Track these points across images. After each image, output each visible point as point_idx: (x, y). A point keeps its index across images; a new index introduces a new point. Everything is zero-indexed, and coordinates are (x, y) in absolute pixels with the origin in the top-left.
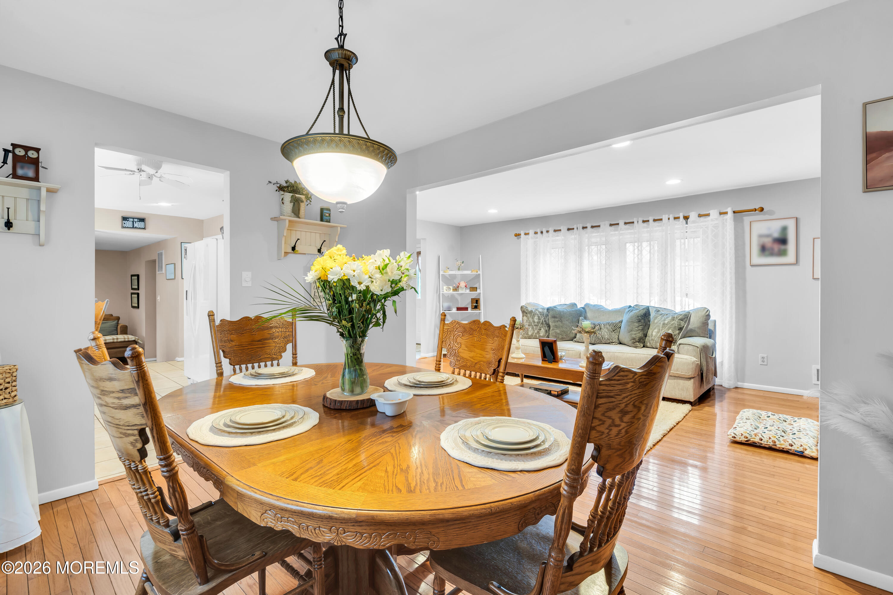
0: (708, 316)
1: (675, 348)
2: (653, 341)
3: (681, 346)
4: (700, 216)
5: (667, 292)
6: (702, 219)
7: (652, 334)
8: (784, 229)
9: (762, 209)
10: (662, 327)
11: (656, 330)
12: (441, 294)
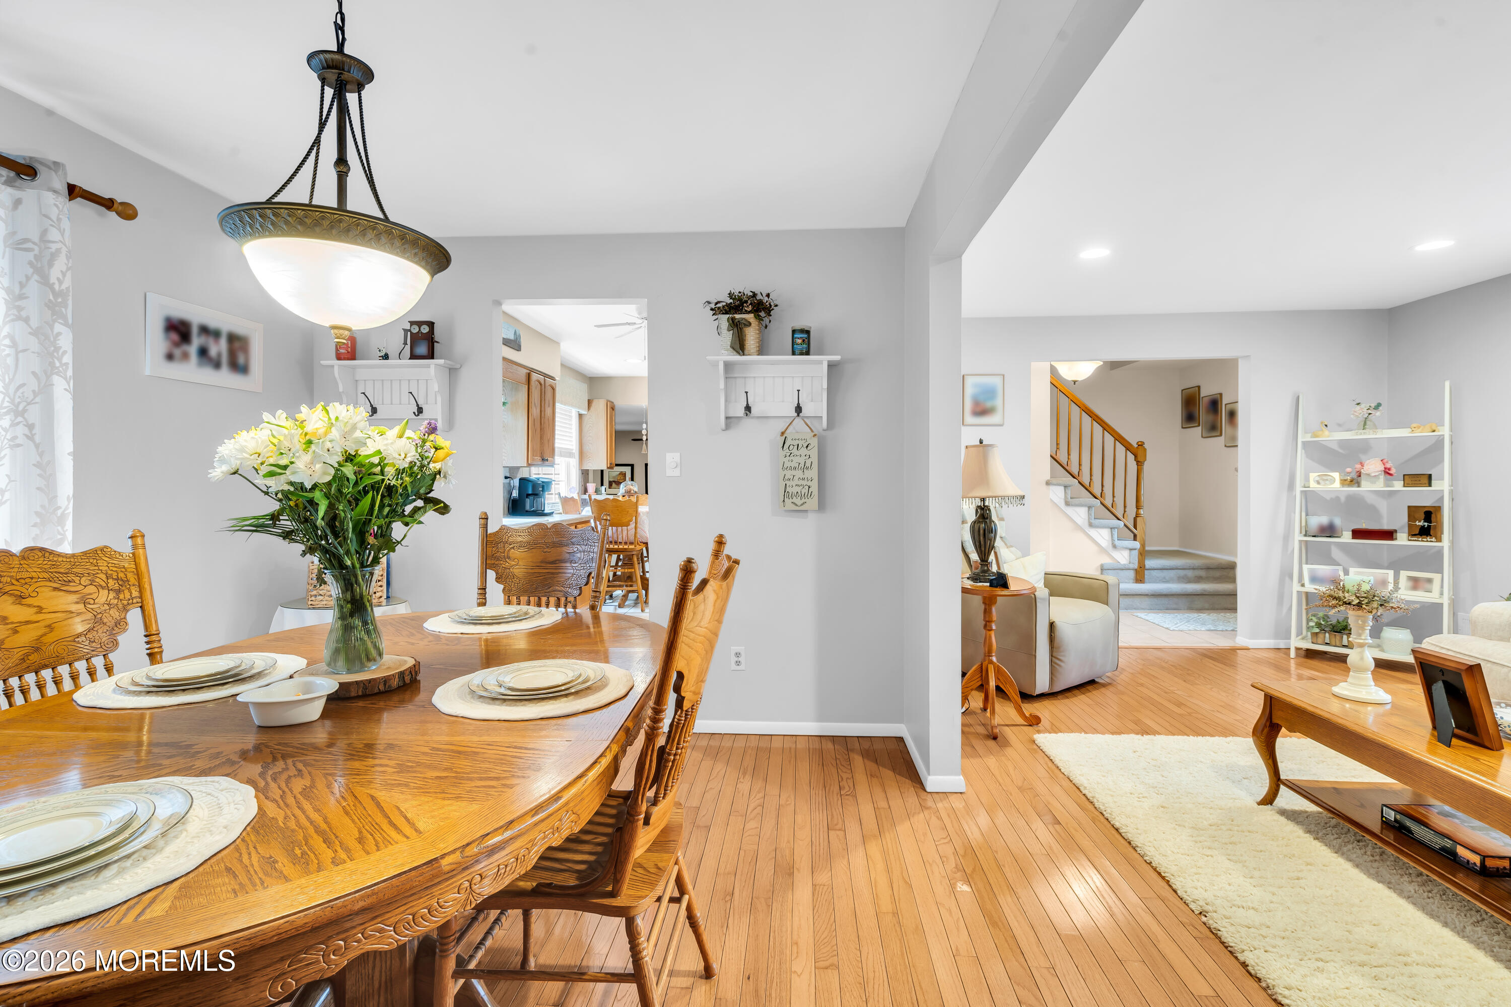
12: (1302, 492)
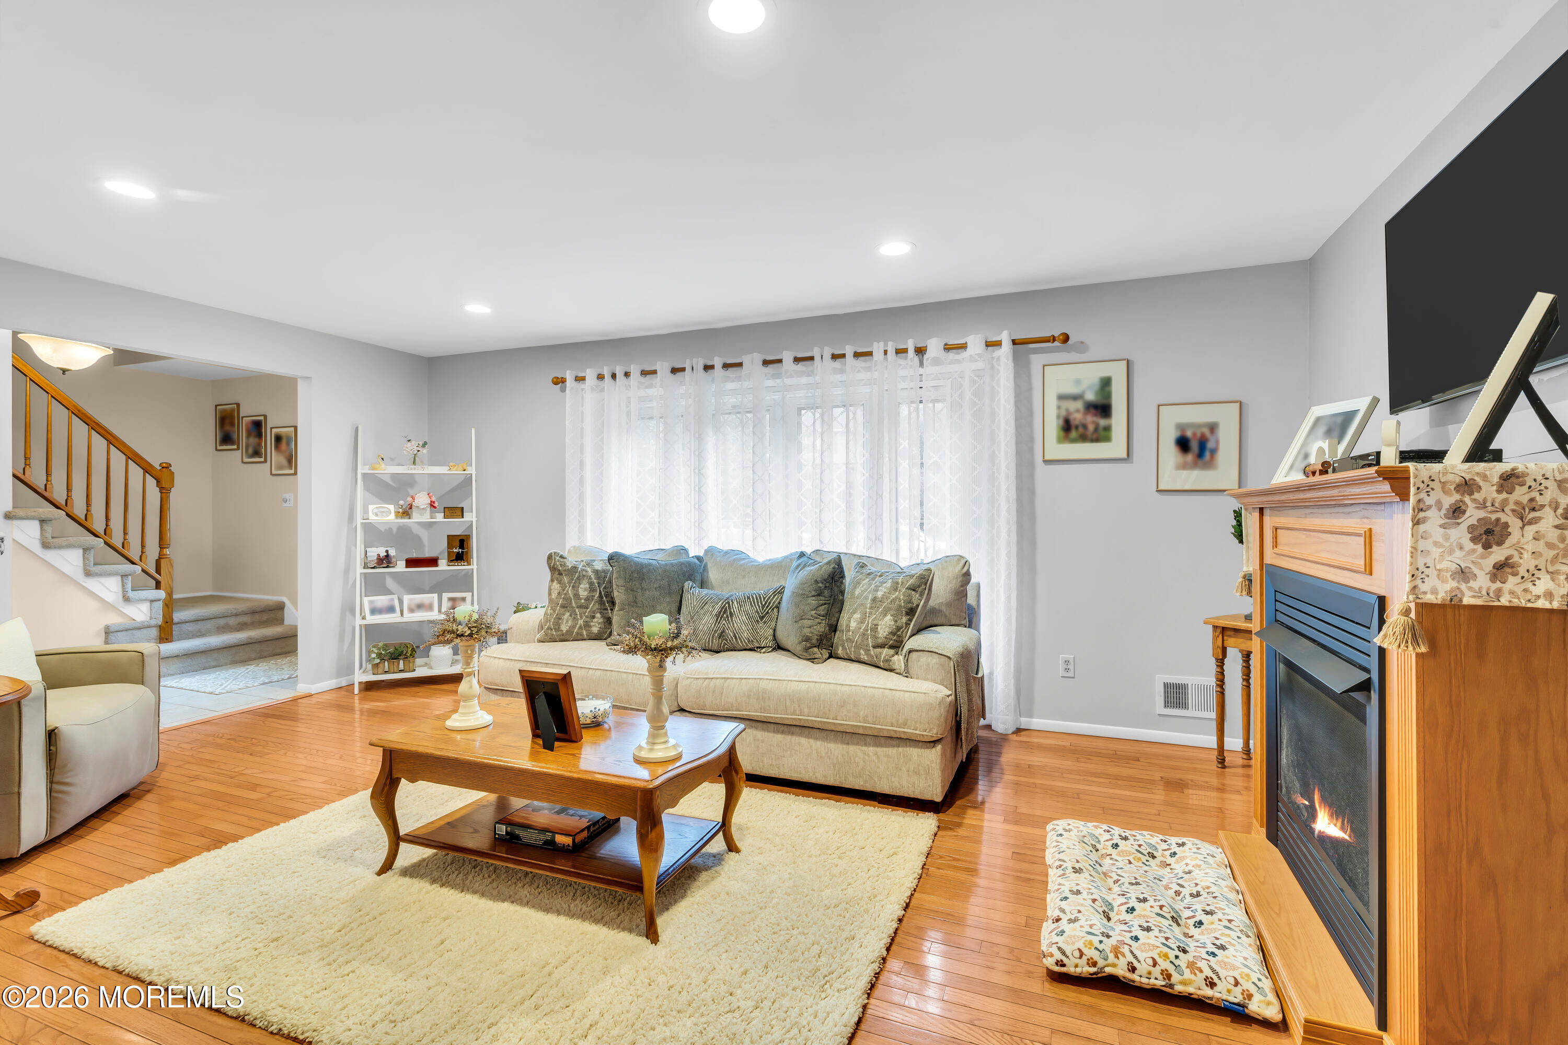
0: (967, 575)
1: (899, 660)
2: (850, 645)
3: (913, 655)
4: (948, 348)
5: (882, 519)
6: (952, 355)
7: (848, 626)
8: (1106, 383)
9: (1066, 338)
10: (871, 608)
11: (857, 616)
12: (362, 523)
